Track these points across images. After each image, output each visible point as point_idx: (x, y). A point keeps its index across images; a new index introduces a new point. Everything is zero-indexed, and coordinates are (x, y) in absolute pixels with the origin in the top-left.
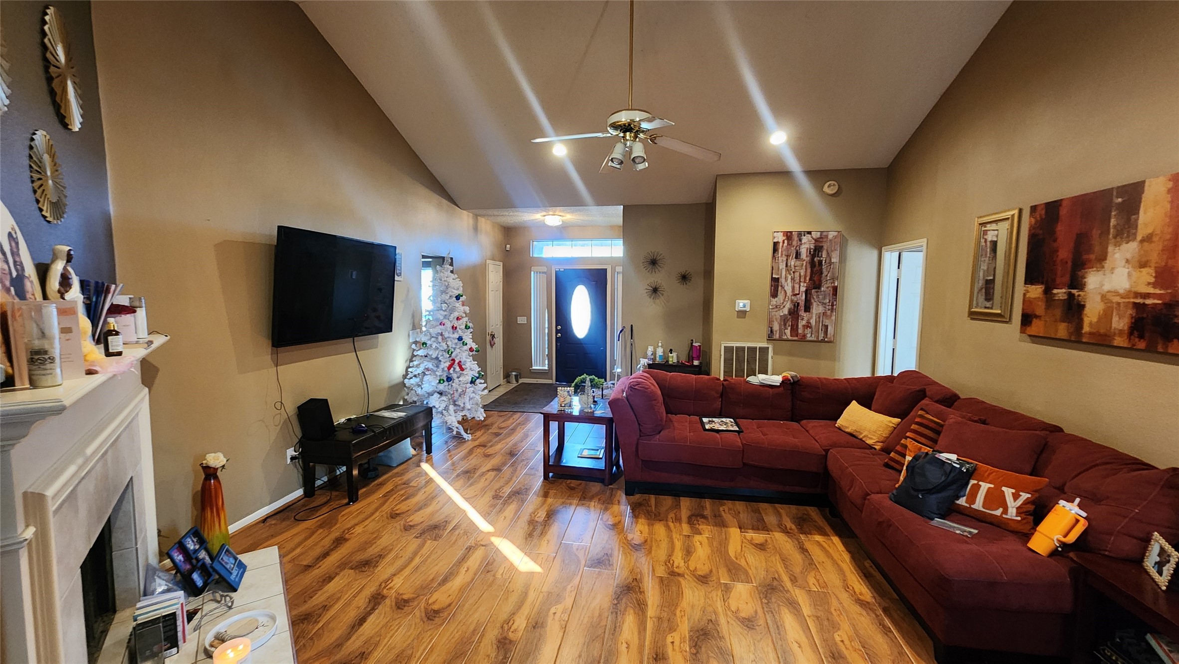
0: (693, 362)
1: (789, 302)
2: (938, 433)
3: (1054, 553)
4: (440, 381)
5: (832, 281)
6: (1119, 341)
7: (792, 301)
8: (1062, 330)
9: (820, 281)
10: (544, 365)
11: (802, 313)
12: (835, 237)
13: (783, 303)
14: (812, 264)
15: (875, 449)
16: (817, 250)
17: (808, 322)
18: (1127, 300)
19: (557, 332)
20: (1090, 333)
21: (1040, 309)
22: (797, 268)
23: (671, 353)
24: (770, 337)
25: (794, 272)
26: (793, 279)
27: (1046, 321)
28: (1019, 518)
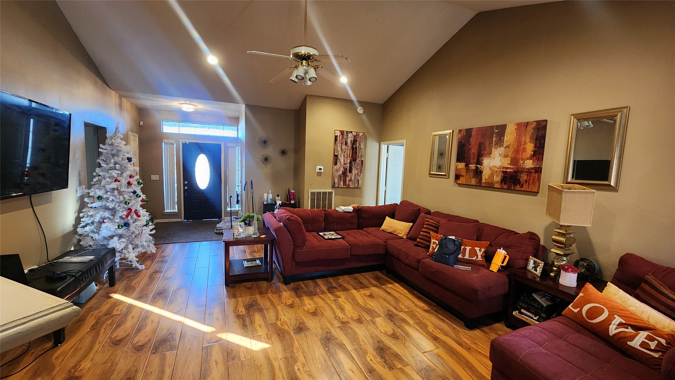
0: (291, 202)
1: (342, 168)
2: (438, 228)
3: (499, 270)
4: (118, 226)
5: (361, 157)
6: (496, 186)
7: (344, 167)
8: (473, 181)
9: (356, 157)
10: (174, 209)
11: (348, 174)
12: (362, 135)
13: (339, 168)
14: (353, 148)
15: (403, 238)
16: (354, 142)
17: (351, 178)
18: (500, 170)
19: (185, 185)
20: (485, 183)
21: (463, 173)
22: (346, 150)
23: (278, 197)
24: (333, 187)
25: (344, 152)
26: (344, 156)
27: (466, 178)
28: (482, 259)
